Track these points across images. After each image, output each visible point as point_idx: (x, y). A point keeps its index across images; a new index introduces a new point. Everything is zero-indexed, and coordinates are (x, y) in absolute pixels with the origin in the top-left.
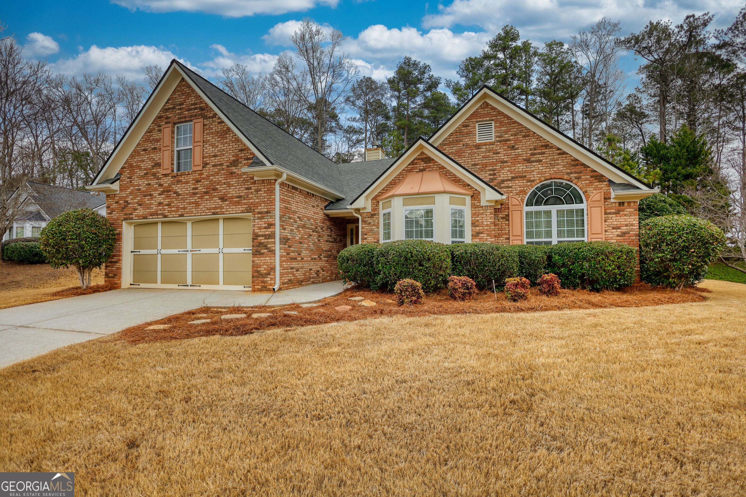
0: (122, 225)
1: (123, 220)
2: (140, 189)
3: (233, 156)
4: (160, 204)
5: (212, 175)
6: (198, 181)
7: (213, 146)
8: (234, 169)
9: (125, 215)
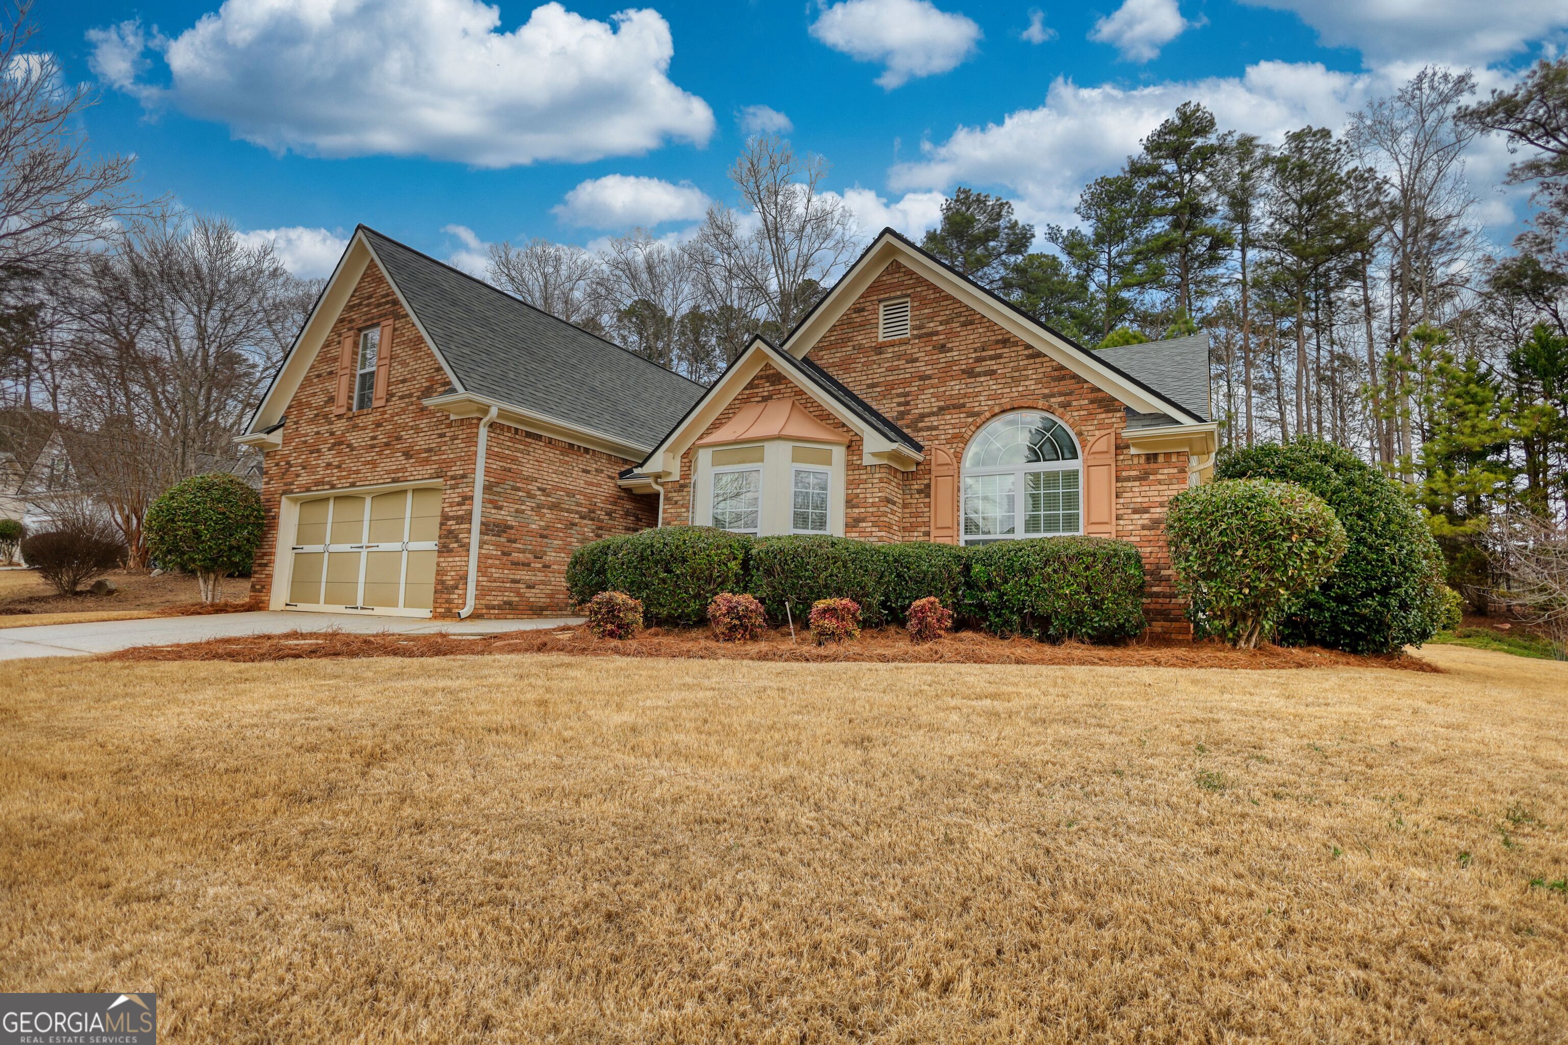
0: (280, 502)
1: (282, 494)
2: (305, 442)
3: (427, 380)
4: (329, 465)
5: (397, 414)
6: (378, 425)
7: (404, 364)
8: (426, 402)
9: (286, 484)
